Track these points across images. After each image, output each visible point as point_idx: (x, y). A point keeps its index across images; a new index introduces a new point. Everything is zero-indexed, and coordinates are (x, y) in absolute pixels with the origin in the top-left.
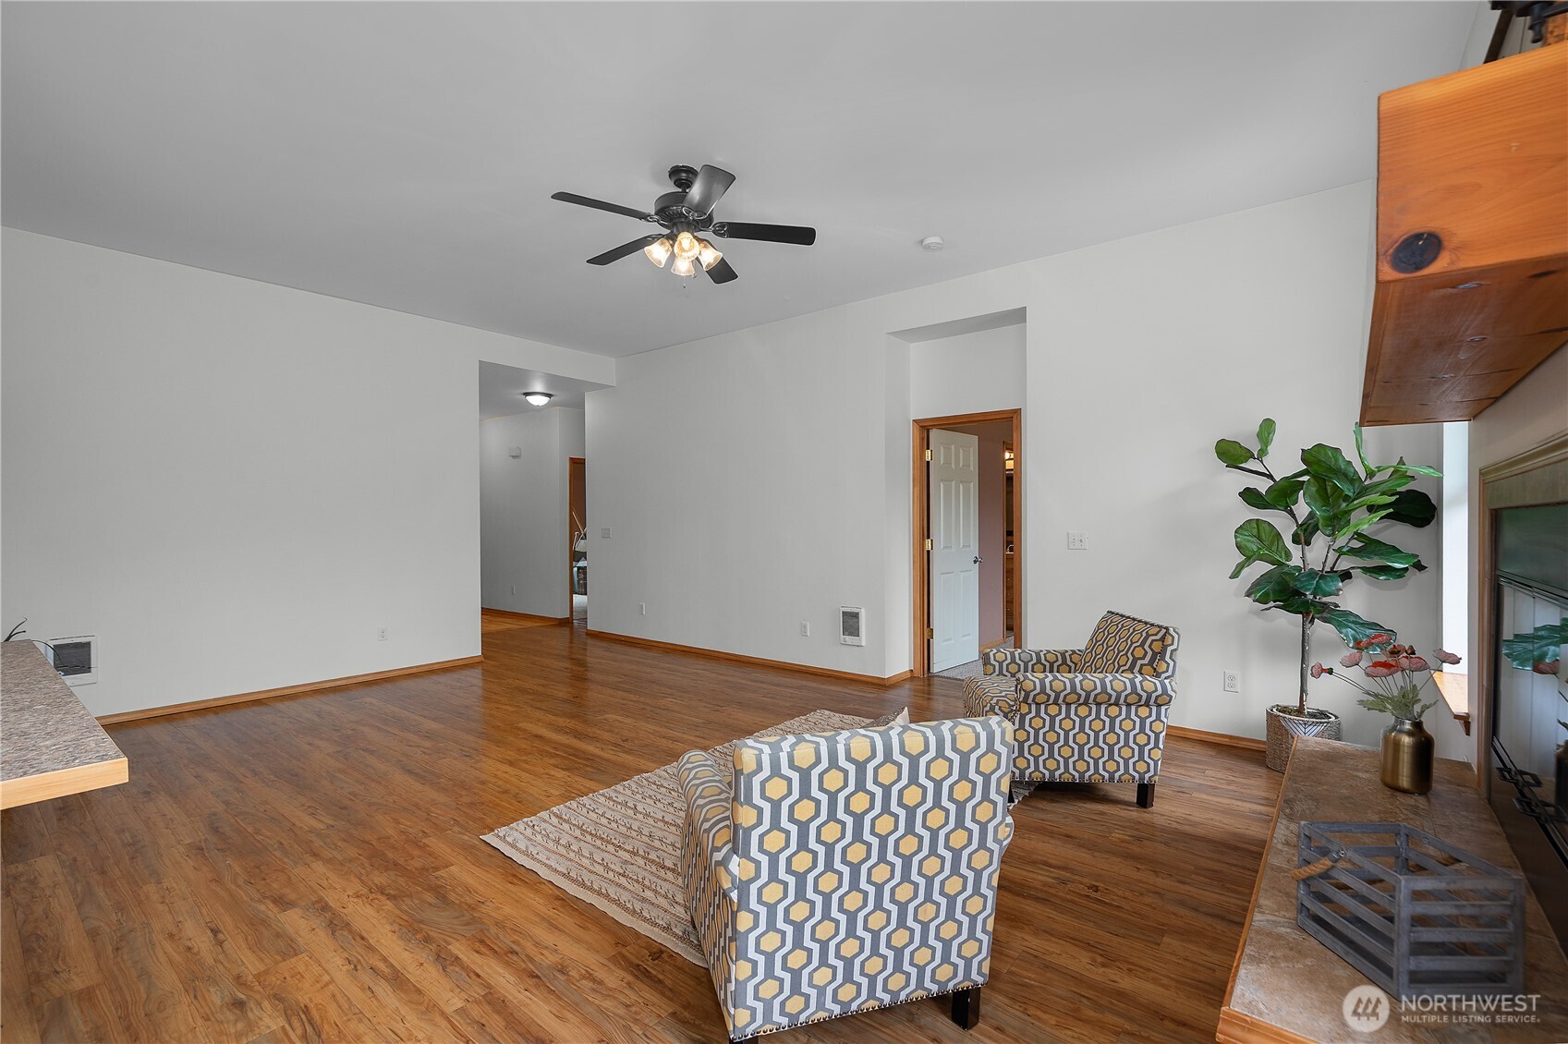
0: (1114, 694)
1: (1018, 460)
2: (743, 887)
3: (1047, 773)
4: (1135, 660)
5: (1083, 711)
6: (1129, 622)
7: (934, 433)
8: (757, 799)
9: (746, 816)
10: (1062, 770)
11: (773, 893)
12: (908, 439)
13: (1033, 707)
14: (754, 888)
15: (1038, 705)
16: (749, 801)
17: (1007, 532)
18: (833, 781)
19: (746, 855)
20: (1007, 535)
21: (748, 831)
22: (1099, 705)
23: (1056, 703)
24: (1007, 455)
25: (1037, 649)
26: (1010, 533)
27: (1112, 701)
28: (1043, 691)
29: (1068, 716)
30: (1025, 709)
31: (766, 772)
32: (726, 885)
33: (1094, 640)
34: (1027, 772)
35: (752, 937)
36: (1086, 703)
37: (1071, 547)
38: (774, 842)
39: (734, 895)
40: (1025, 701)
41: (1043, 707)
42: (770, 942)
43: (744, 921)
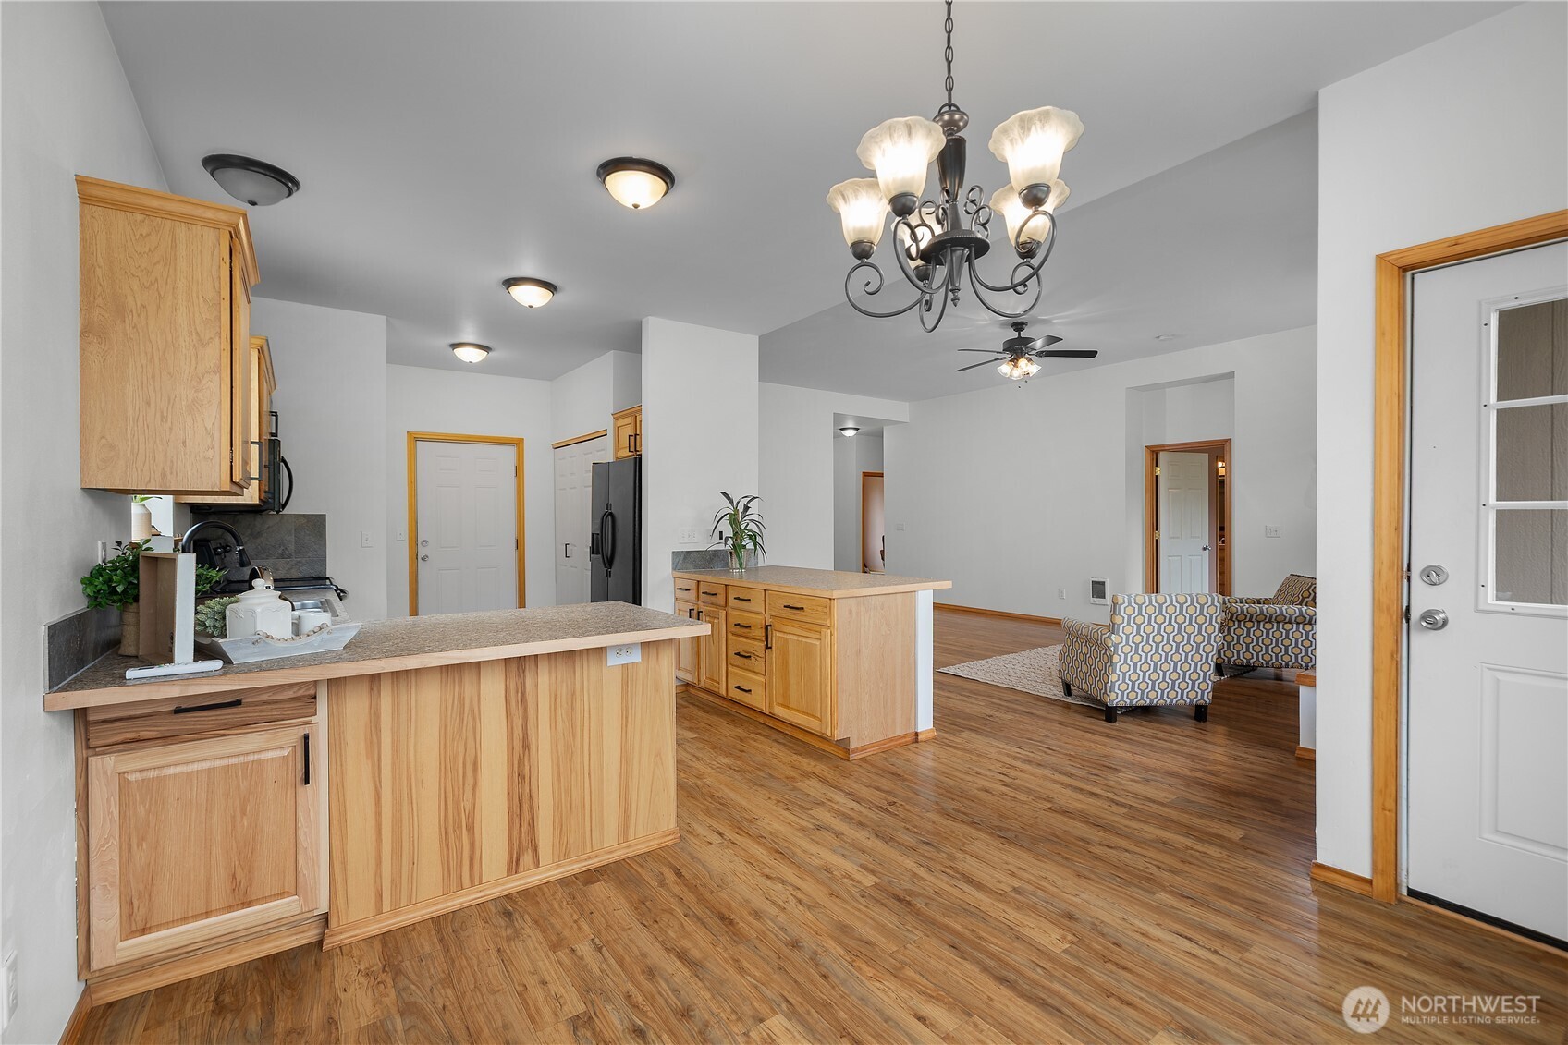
0: (1288, 616)
1: (1229, 468)
2: (1116, 646)
3: (1245, 661)
4: (1303, 598)
5: (1268, 626)
6: (1301, 579)
7: (1162, 456)
8: (1123, 614)
9: (1118, 620)
10: (1255, 659)
11: (1127, 649)
12: (1141, 460)
13: (1236, 623)
14: (1120, 646)
15: (1239, 621)
16: (1120, 614)
17: (1220, 527)
18: (1150, 610)
19: (1118, 634)
20: (1220, 530)
21: (1119, 625)
22: (1278, 622)
23: (1250, 620)
24: (1220, 464)
25: (1241, 597)
26: (1222, 529)
27: (1287, 620)
28: (1242, 612)
29: (1258, 628)
30: (1231, 624)
31: (1126, 604)
32: (1110, 645)
33: (1280, 591)
34: (1233, 659)
35: (1118, 665)
36: (1270, 621)
37: (1269, 535)
38: (1128, 630)
39: (1112, 649)
40: (1231, 619)
41: (1242, 623)
42: (1125, 668)
43: (1116, 659)
